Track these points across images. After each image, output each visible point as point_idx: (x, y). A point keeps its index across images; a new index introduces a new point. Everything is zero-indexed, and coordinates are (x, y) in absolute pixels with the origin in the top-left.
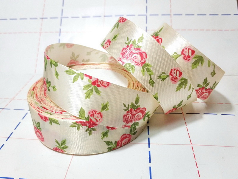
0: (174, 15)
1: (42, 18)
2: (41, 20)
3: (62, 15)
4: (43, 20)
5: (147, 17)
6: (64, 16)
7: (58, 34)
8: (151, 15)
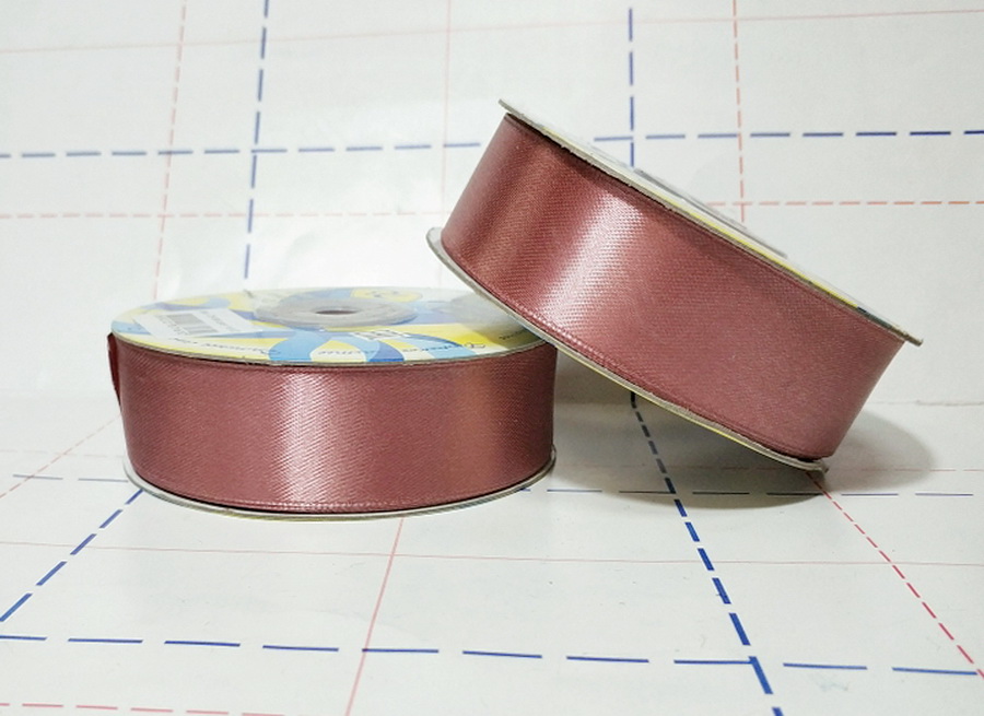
0: (753, 135)
1: (170, 153)
2: (164, 158)
3: (256, 140)
4: (173, 157)
5: (632, 145)
6: (264, 143)
7: (244, 222)
8: (649, 137)
